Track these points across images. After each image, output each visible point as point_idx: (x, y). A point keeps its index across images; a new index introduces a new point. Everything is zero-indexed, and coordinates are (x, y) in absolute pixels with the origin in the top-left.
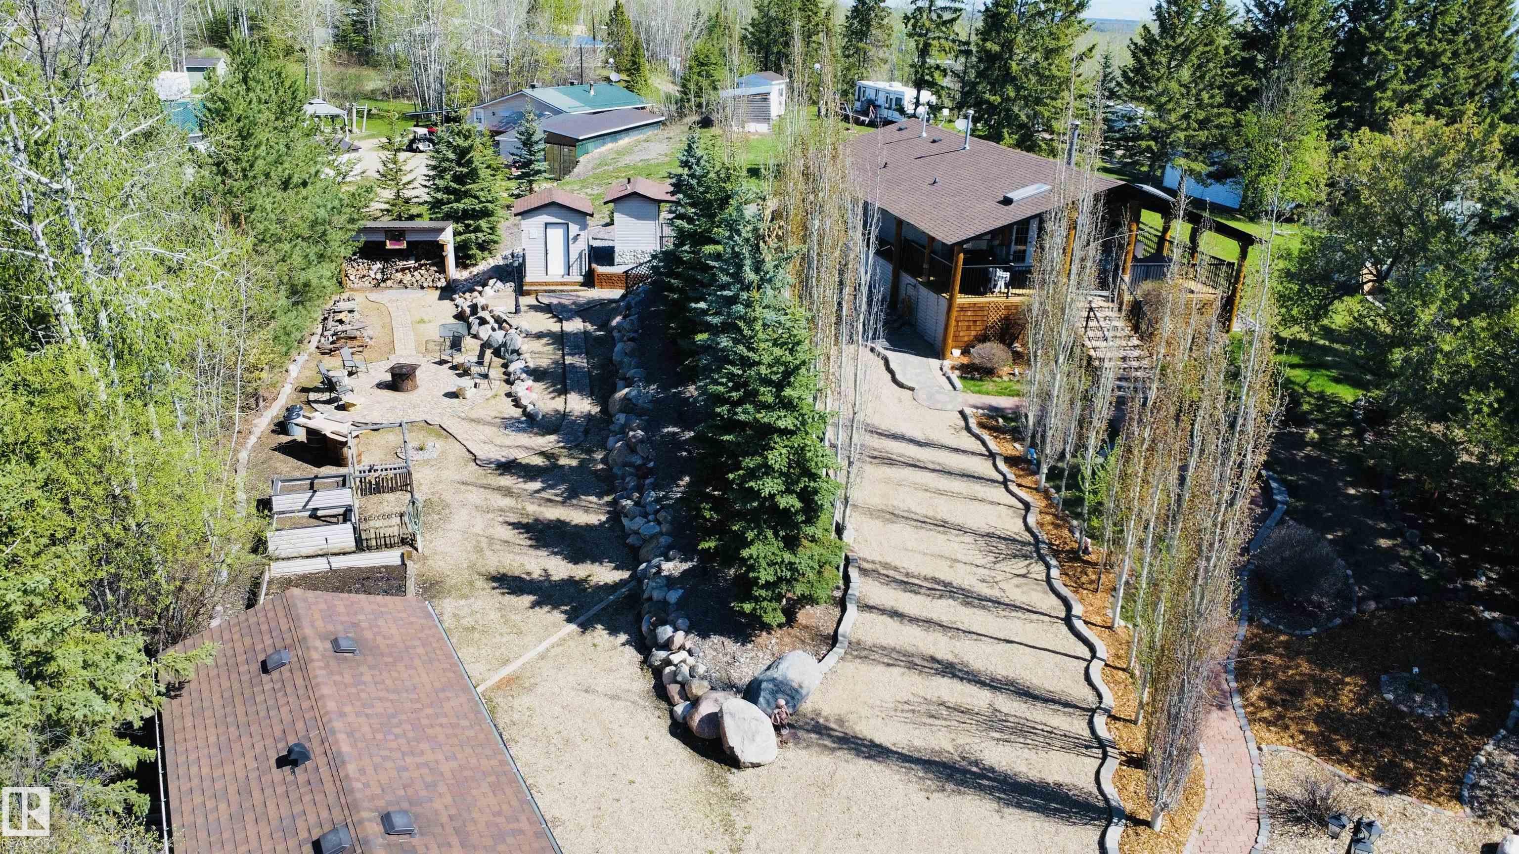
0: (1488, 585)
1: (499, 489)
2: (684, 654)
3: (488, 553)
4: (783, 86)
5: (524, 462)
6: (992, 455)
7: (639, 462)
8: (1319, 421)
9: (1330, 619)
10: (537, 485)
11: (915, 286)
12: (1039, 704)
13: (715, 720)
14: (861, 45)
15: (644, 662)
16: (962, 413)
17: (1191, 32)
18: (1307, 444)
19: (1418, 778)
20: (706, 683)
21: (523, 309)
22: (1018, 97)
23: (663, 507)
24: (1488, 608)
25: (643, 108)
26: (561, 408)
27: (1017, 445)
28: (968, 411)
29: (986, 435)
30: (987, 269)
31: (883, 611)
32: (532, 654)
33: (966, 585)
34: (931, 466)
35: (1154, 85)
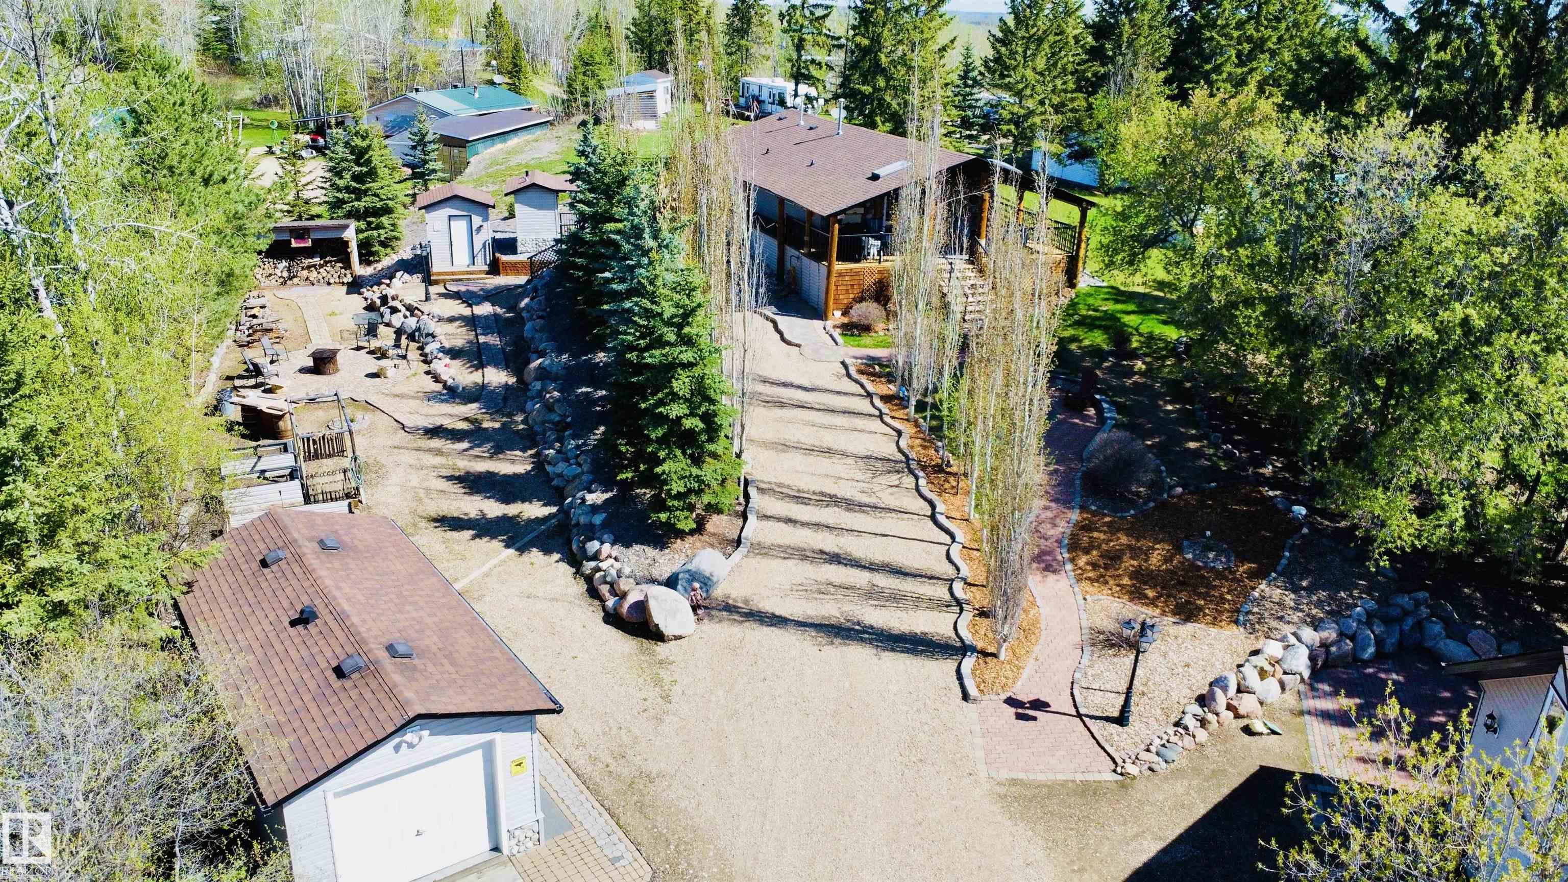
0: (1274, 472)
1: (430, 450)
2: (611, 561)
3: (426, 501)
4: (669, 84)
5: (450, 427)
6: (869, 395)
7: (557, 419)
8: (1146, 355)
9: (1145, 503)
10: (465, 445)
11: (798, 258)
12: (909, 579)
13: (641, 607)
14: (743, 42)
15: (577, 573)
16: (843, 363)
17: (1043, 24)
18: (1136, 373)
19: (1207, 611)
20: (631, 580)
21: (433, 297)
22: (887, 87)
23: (582, 452)
24: (1272, 489)
25: (530, 109)
26: (480, 381)
27: (891, 386)
28: (849, 361)
29: (864, 379)
30: (860, 239)
31: (779, 519)
32: (476, 574)
33: (848, 495)
34: (817, 407)
35: (1012, 73)
